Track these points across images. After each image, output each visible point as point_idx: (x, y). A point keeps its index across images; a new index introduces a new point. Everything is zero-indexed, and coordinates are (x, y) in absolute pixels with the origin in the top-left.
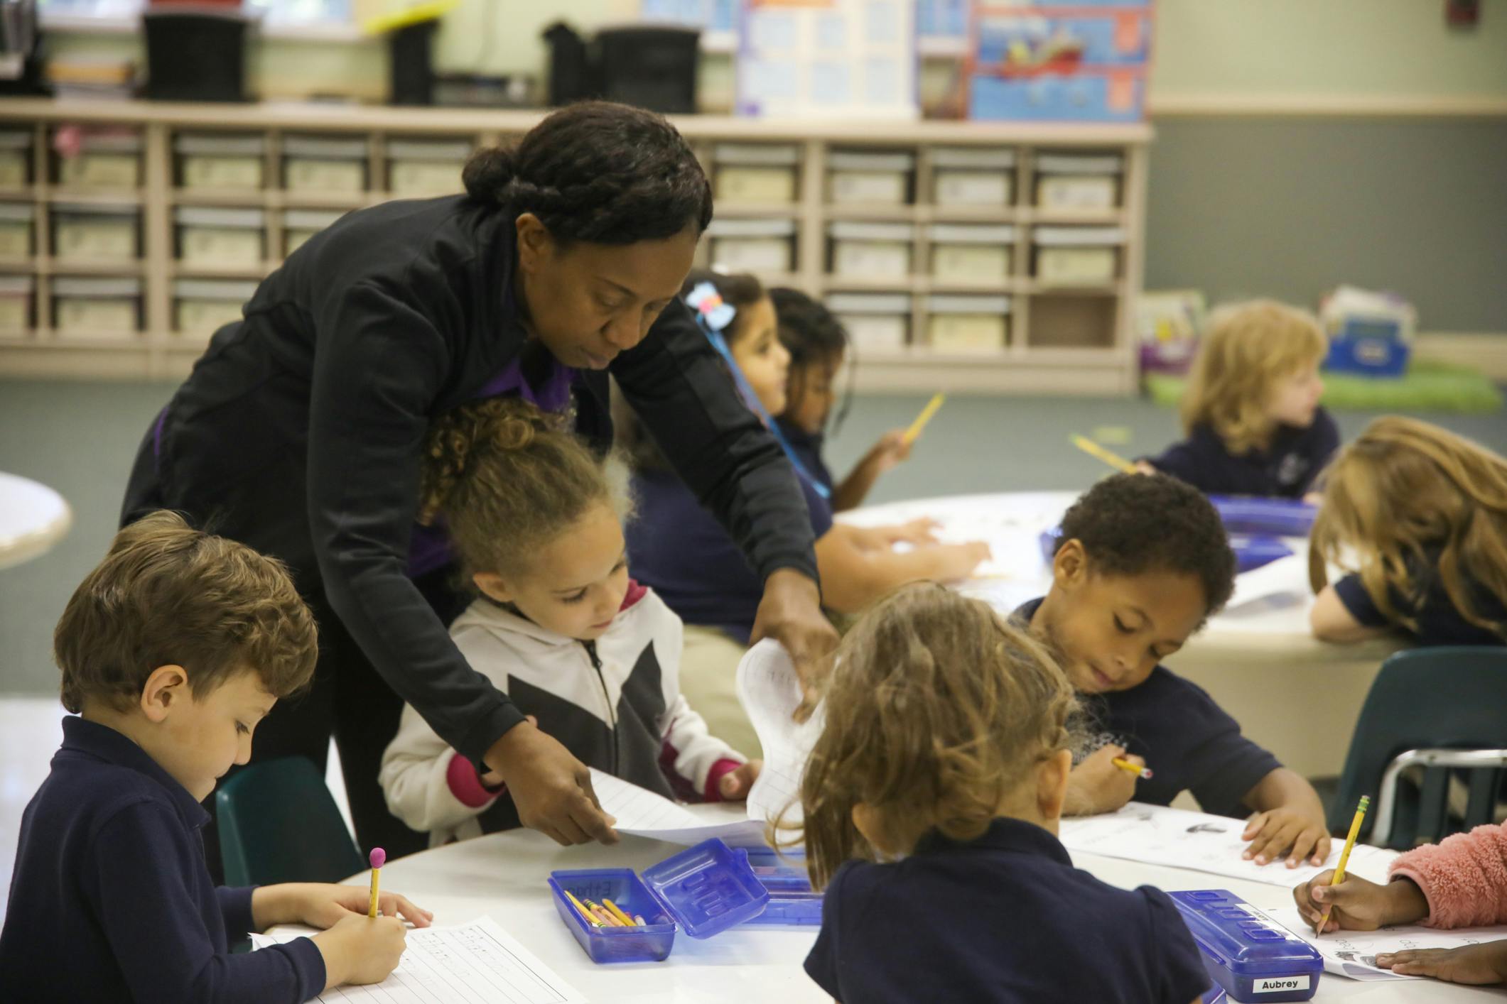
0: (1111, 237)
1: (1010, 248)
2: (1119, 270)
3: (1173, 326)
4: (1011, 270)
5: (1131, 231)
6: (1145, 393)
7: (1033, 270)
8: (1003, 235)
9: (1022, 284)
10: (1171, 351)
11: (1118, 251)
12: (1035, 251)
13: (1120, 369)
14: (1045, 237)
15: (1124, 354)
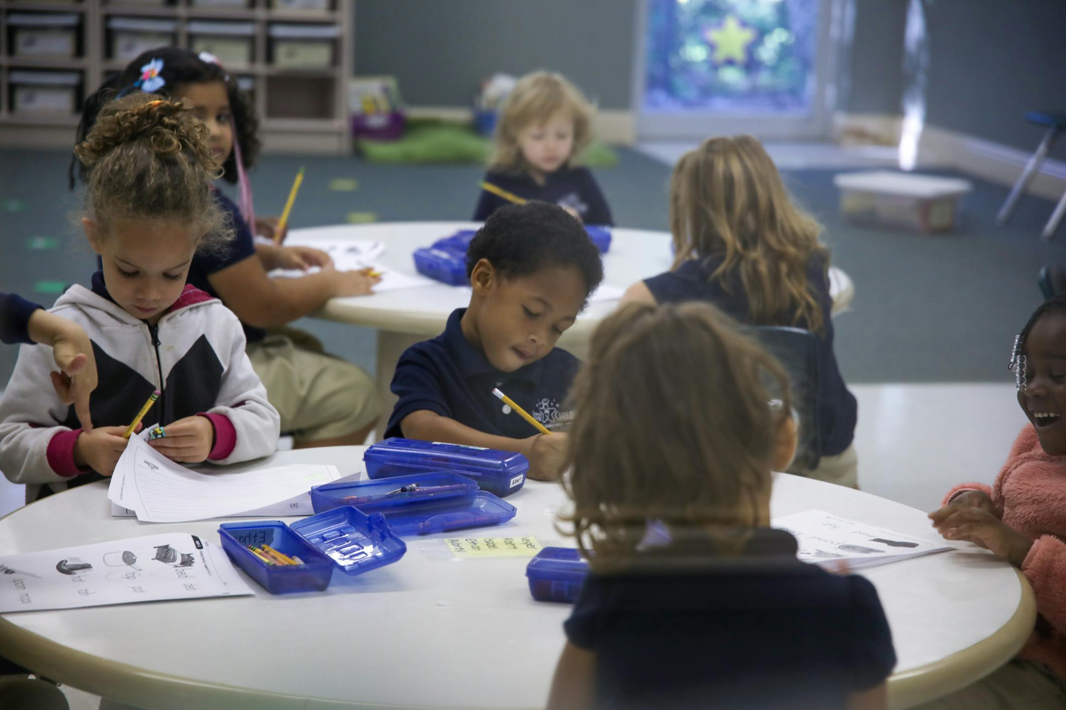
0: (330, 32)
1: (251, 40)
2: (335, 60)
3: (375, 102)
4: (252, 58)
5: (343, 29)
6: (358, 153)
7: (270, 58)
8: (247, 29)
9: (261, 68)
10: (377, 121)
11: (334, 43)
12: (271, 43)
13: (339, 134)
14: (279, 31)
15: (341, 123)
